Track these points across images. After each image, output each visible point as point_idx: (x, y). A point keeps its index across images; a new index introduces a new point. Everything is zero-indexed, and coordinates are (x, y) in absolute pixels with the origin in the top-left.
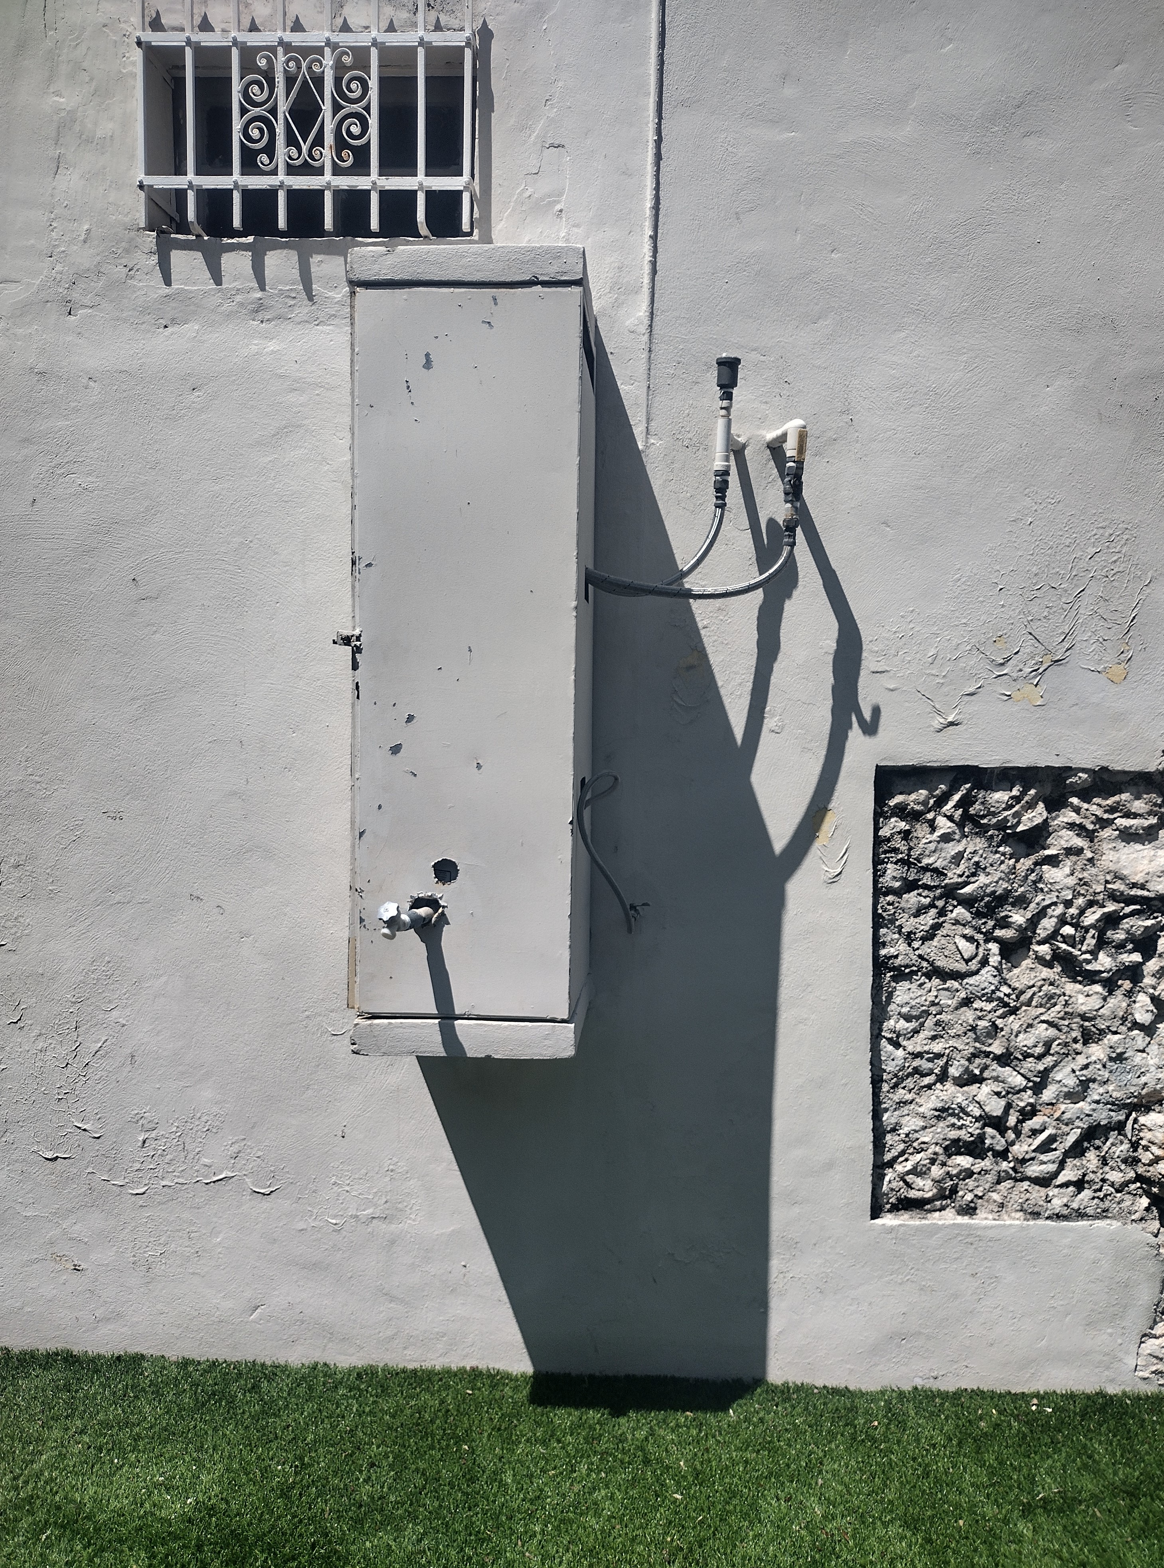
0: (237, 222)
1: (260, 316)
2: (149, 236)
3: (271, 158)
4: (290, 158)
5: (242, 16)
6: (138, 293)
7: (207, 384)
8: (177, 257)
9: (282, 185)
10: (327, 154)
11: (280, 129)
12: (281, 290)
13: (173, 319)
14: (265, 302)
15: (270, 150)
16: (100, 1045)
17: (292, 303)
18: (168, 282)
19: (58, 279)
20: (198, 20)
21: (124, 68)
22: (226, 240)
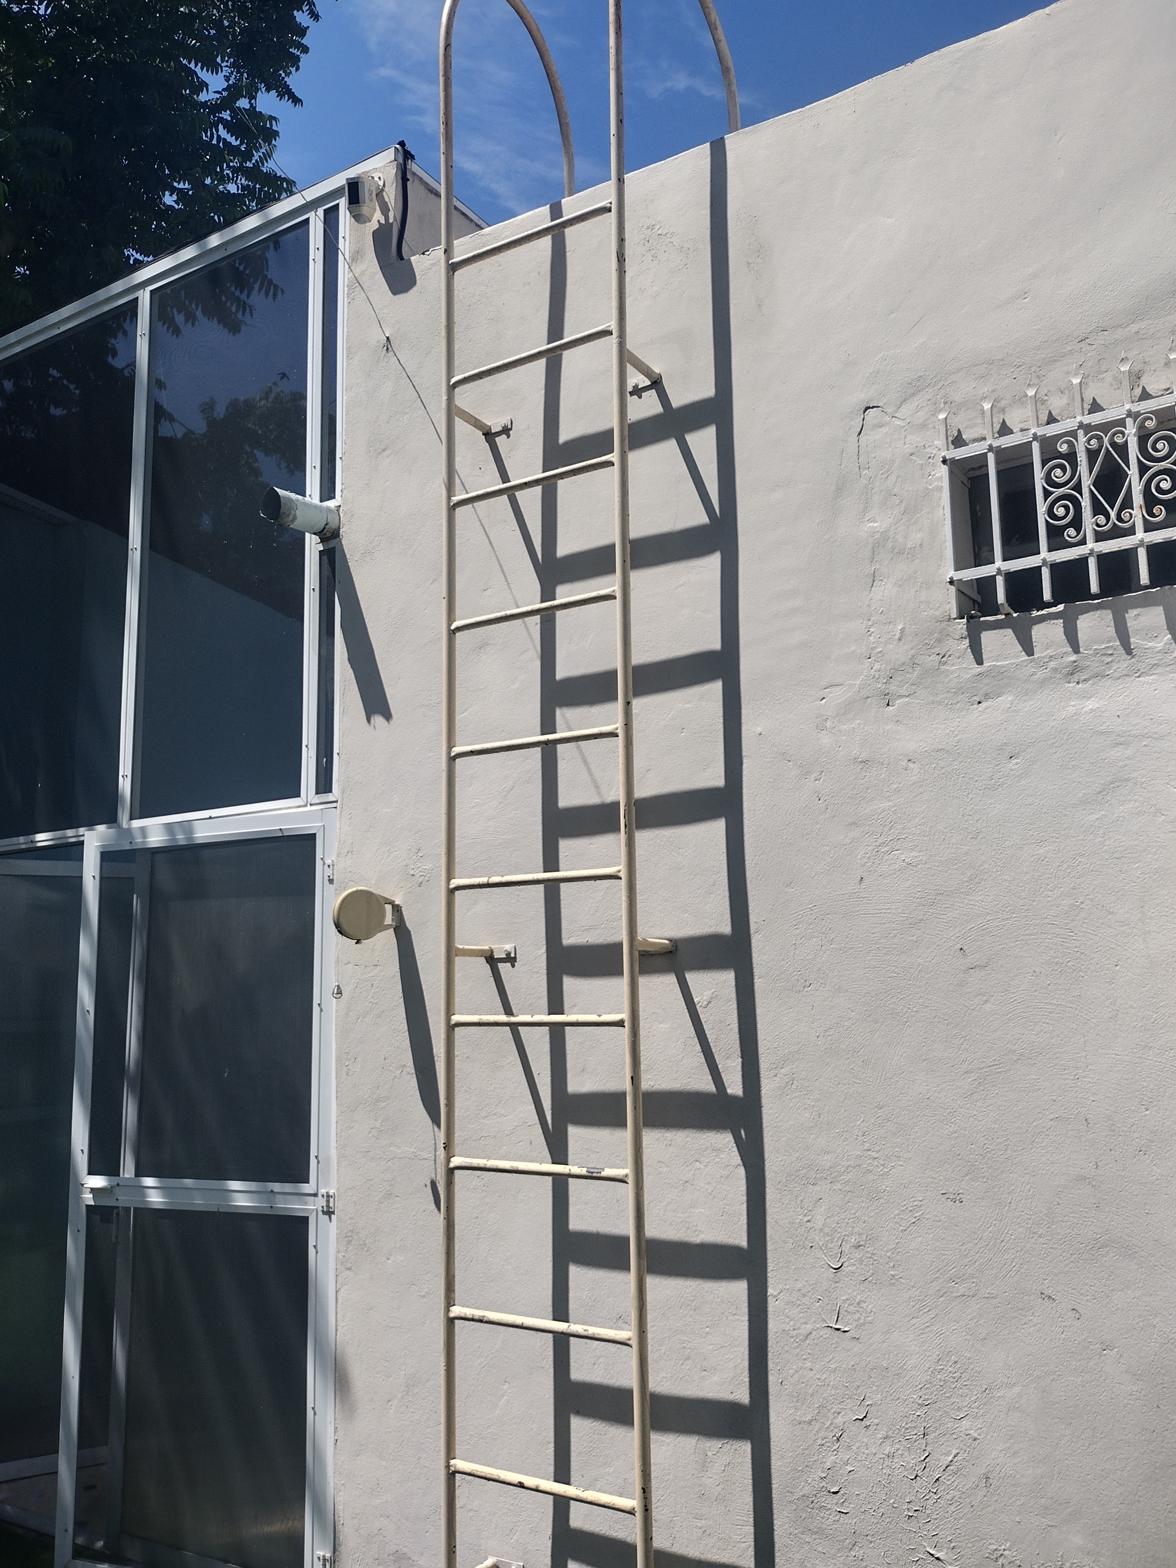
0: (1047, 596)
1: (1076, 677)
2: (959, 623)
3: (1078, 531)
4: (1098, 525)
5: (1039, 412)
6: (951, 676)
7: (1025, 751)
8: (988, 638)
9: (1092, 553)
10: (1137, 514)
11: (1086, 503)
12: (1095, 650)
13: (986, 695)
14: (1081, 664)
15: (1077, 523)
16: (950, 1458)
17: (1110, 659)
18: (979, 661)
19: (877, 677)
20: (997, 427)
21: (930, 485)
22: (1035, 613)
